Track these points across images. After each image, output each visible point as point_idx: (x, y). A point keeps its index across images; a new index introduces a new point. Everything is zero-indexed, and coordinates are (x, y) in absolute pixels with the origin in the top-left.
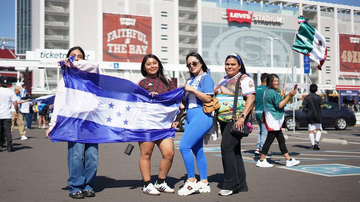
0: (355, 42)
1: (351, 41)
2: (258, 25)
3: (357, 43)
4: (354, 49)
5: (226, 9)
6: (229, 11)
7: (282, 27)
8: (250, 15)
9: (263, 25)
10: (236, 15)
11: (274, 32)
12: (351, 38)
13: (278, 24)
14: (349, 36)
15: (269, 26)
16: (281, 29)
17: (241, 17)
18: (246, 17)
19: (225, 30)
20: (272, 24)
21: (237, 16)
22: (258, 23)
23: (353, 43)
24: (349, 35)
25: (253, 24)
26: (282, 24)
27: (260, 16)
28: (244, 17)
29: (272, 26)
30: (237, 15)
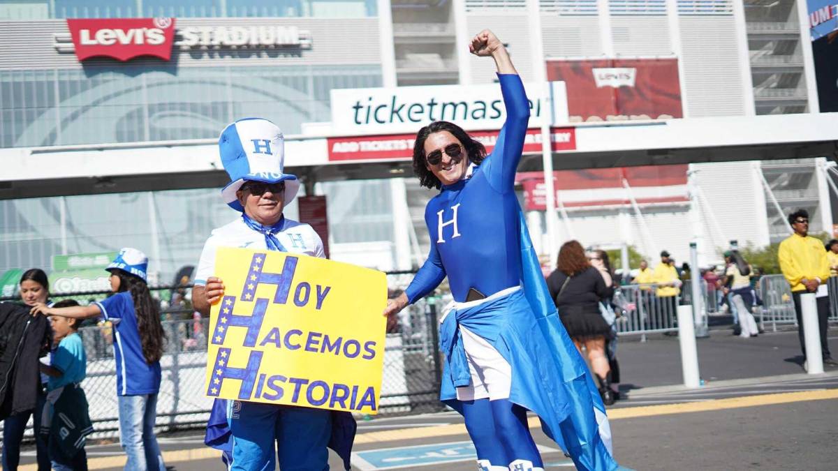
0: (615, 84)
1: (600, 83)
2: (206, 60)
3: (624, 88)
4: (613, 107)
5: (64, 20)
6: (75, 26)
7: (307, 59)
8: (161, 32)
9: (228, 61)
10: (104, 37)
11: (275, 79)
12: (597, 72)
13: (293, 50)
14: (589, 65)
15: (253, 61)
16: (304, 68)
17: (125, 40)
18: (145, 38)
19: (68, 90)
20: (264, 54)
21: (107, 40)
22: (206, 56)
23: (607, 88)
24: (588, 62)
25: (185, 60)
26: (308, 49)
27: (205, 30)
28: (139, 41)
29: (266, 60)
30: (107, 37)
